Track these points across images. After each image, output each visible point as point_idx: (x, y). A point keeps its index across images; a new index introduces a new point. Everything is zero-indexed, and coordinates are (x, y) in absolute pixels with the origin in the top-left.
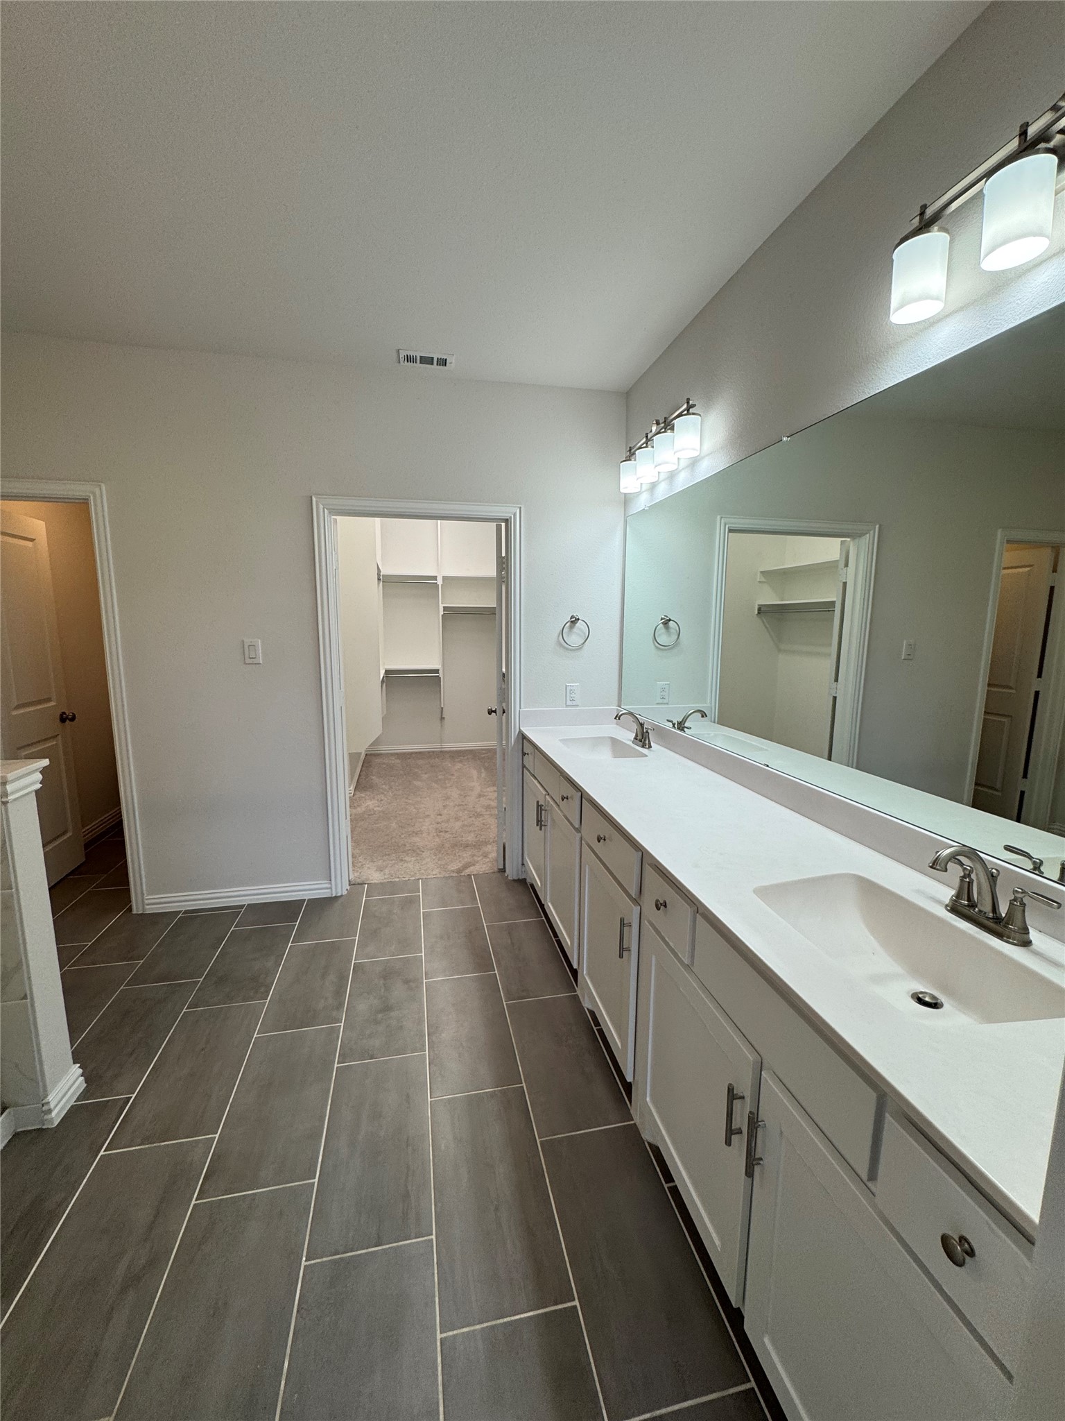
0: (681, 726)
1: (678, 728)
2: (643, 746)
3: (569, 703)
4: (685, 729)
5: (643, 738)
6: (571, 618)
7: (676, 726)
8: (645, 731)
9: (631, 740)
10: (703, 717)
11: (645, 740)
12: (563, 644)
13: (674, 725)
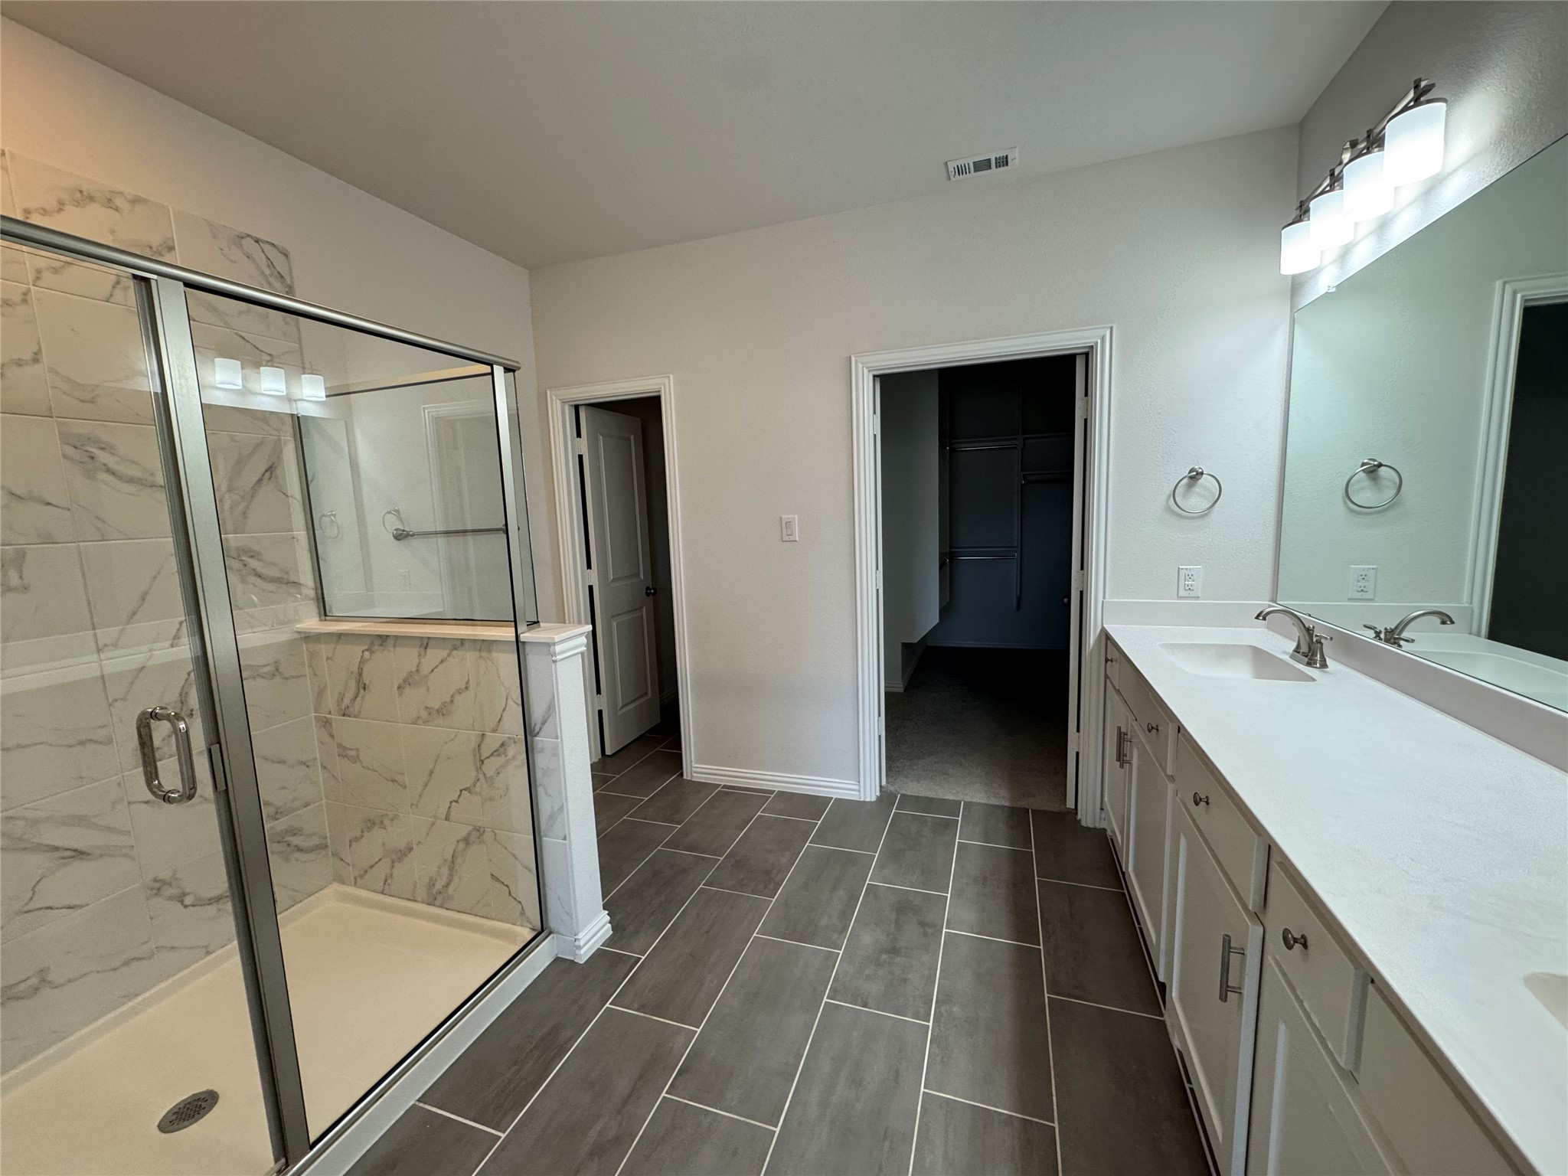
0: (1393, 636)
1: (1387, 641)
2: (1309, 664)
3: (1182, 593)
4: (1402, 643)
5: (1311, 651)
6: (1190, 472)
7: (1382, 636)
8: (1314, 640)
9: (1287, 653)
10: (1443, 623)
11: (1314, 654)
12: (1174, 509)
13: (1378, 634)
